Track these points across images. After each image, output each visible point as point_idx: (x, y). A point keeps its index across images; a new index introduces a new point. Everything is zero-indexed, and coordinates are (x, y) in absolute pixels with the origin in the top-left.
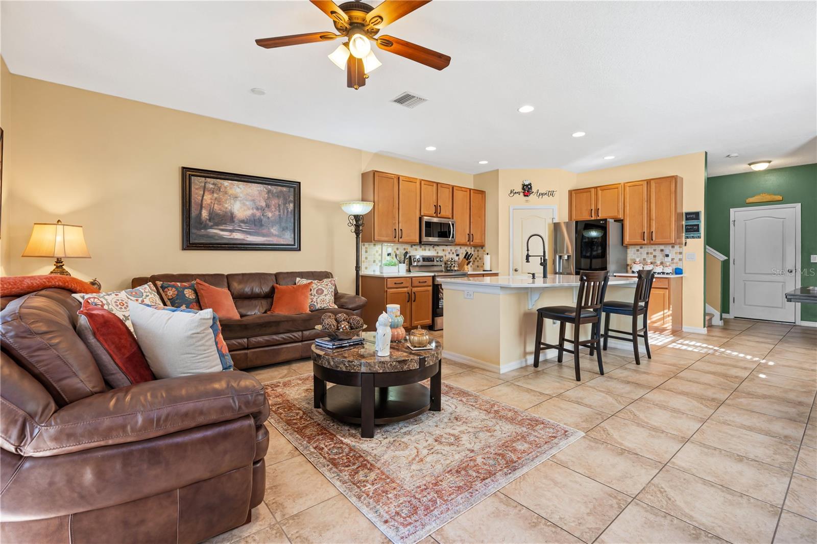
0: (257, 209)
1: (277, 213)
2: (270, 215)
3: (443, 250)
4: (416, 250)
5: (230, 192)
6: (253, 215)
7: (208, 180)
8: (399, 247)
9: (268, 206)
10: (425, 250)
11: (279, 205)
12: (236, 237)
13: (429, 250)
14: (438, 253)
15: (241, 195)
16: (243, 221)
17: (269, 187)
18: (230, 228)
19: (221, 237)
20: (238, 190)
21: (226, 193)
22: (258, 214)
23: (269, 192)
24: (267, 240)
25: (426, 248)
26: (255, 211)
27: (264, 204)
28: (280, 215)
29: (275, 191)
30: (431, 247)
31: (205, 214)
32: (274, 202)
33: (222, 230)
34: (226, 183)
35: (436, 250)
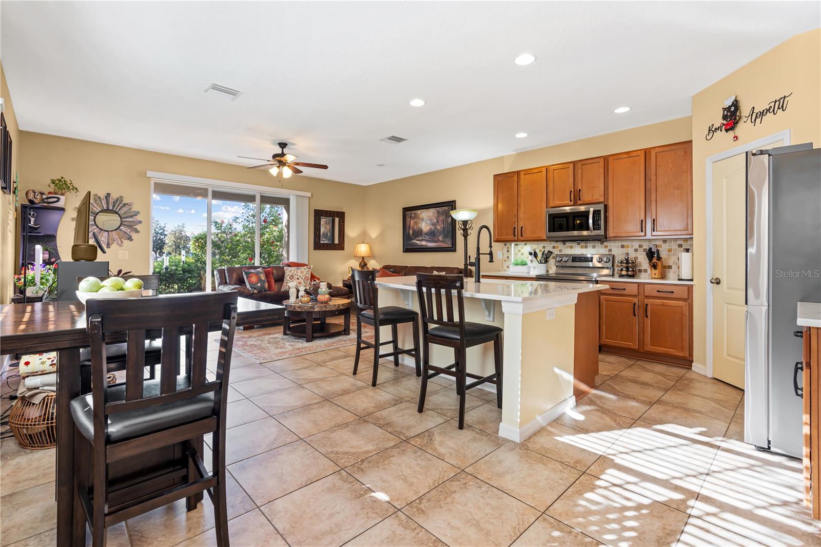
0: (433, 225)
1: (442, 226)
2: (439, 228)
3: (623, 246)
4: (571, 247)
5: (421, 217)
6: (431, 229)
7: (412, 212)
8: (546, 245)
9: (437, 222)
10: (586, 247)
11: (443, 220)
12: (423, 244)
13: (594, 247)
14: (610, 250)
15: (425, 218)
16: (426, 234)
17: (438, 209)
18: (420, 239)
19: (417, 244)
20: (424, 215)
21: (419, 218)
22: (433, 228)
23: (438, 212)
24: (437, 245)
25: (588, 245)
26: (432, 226)
27: (435, 221)
28: (444, 227)
29: (441, 211)
30: (598, 244)
31: (411, 232)
32: (441, 218)
33: (418, 240)
34: (419, 212)
35: (606, 247)
